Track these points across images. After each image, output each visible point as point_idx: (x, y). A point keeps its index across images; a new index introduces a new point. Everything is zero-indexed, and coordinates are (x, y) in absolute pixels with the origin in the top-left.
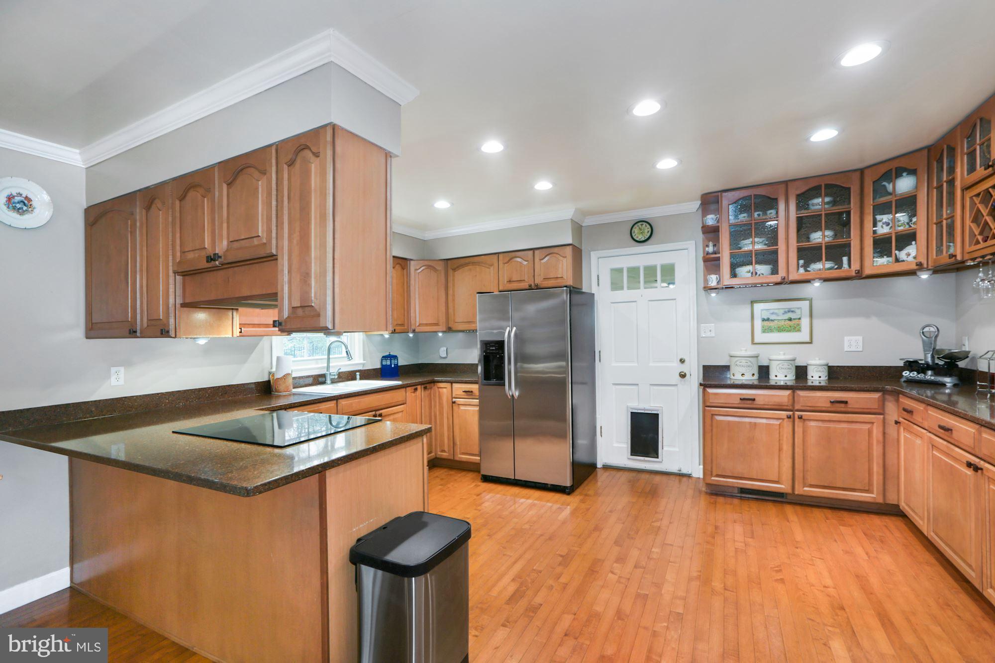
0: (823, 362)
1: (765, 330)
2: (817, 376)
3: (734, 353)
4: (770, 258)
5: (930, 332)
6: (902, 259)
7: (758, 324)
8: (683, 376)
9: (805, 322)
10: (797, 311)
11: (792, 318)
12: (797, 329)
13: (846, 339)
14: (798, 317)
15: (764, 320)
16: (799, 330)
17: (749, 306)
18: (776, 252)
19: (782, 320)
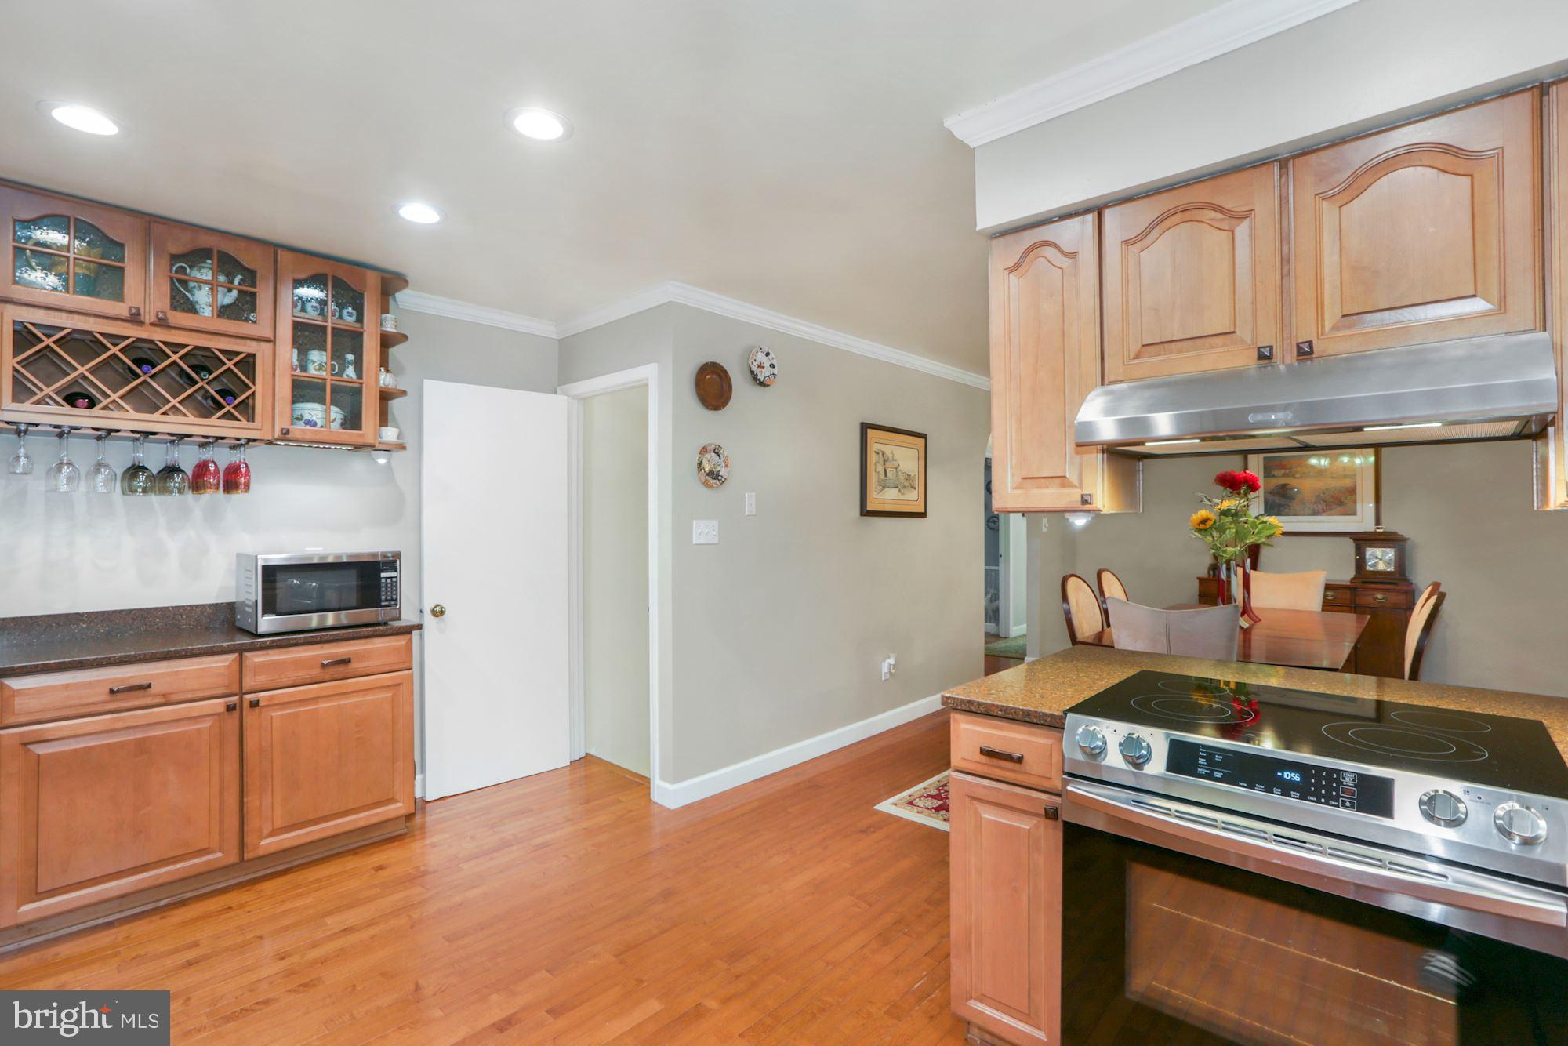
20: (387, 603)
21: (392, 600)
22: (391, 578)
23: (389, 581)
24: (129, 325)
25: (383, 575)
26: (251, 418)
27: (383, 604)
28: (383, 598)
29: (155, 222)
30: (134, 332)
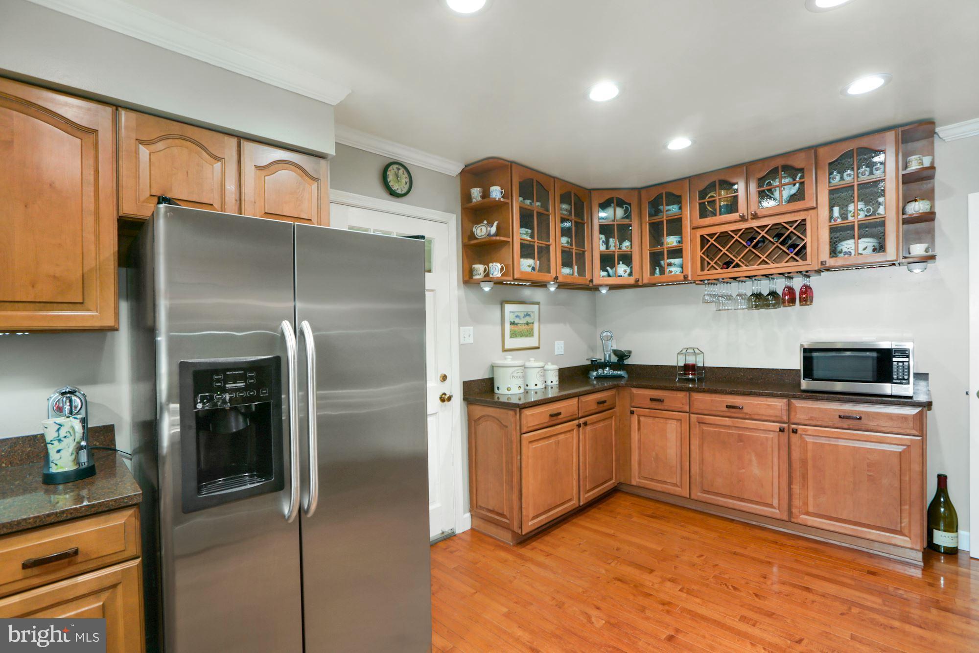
1: (514, 335)
3: (496, 361)
5: (607, 336)
6: (620, 275)
7: (508, 327)
9: (536, 326)
10: (532, 315)
11: (529, 322)
12: (530, 334)
13: (556, 343)
14: (532, 321)
15: (511, 323)
17: (499, 307)
18: (547, 249)
19: (523, 324)
20: (899, 381)
21: (904, 379)
22: (903, 362)
23: (901, 364)
24: (742, 223)
25: (894, 359)
26: (804, 258)
27: (894, 381)
28: (895, 377)
29: (750, 165)
30: (744, 226)
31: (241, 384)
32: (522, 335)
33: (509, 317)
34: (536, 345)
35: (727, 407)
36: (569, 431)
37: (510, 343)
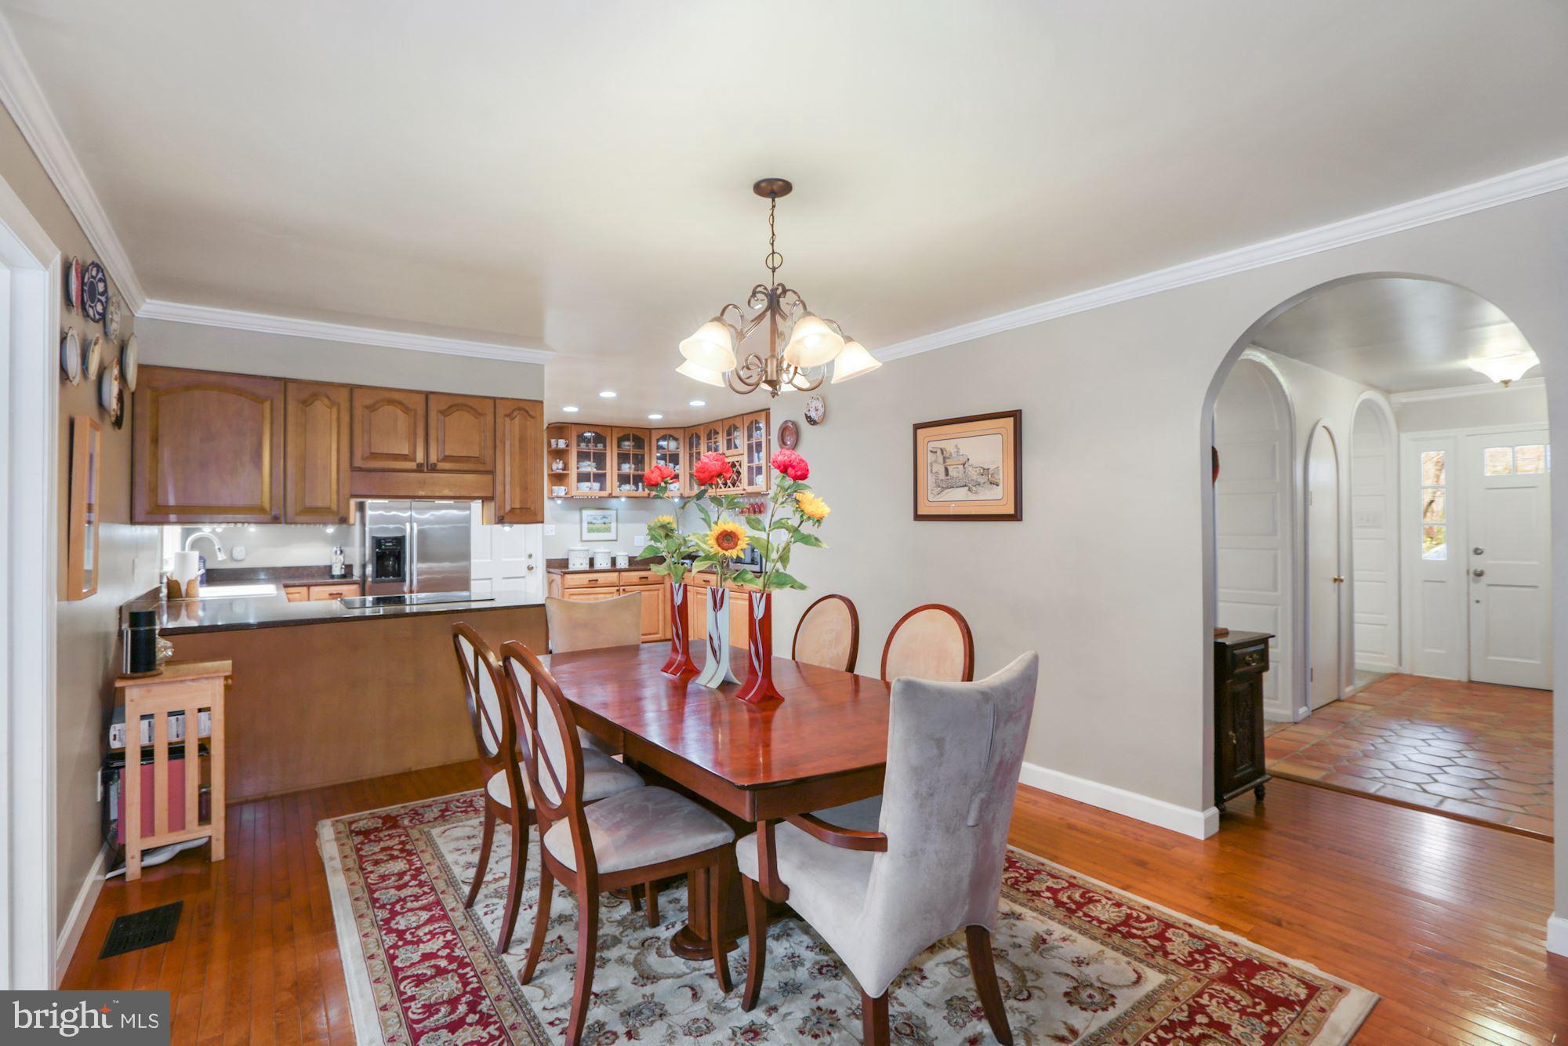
0: (626, 554)
1: (590, 531)
2: (622, 563)
3: (572, 548)
4: (600, 478)
7: (585, 526)
8: (530, 568)
9: (613, 525)
10: (610, 518)
11: (607, 522)
12: (608, 530)
13: (636, 537)
14: (610, 522)
15: (588, 523)
16: (610, 532)
17: (579, 512)
18: (604, 475)
19: (600, 523)
31: (391, 544)
32: (598, 530)
33: (584, 518)
34: (615, 538)
35: (704, 581)
36: (611, 593)
37: (587, 536)
